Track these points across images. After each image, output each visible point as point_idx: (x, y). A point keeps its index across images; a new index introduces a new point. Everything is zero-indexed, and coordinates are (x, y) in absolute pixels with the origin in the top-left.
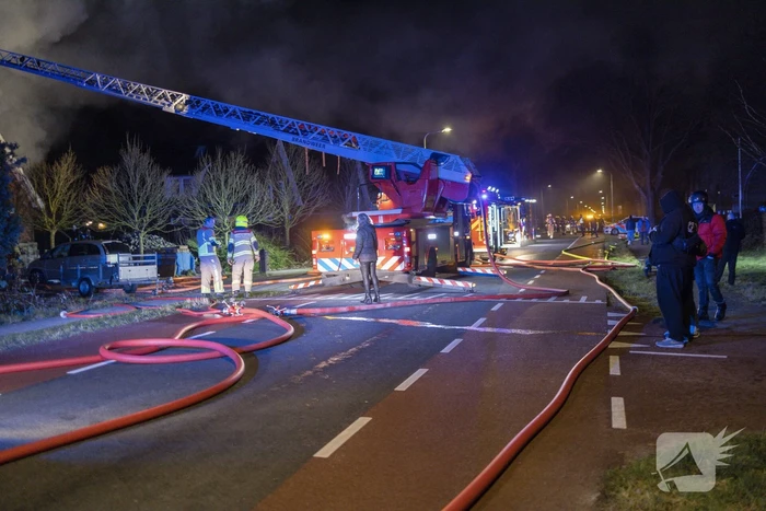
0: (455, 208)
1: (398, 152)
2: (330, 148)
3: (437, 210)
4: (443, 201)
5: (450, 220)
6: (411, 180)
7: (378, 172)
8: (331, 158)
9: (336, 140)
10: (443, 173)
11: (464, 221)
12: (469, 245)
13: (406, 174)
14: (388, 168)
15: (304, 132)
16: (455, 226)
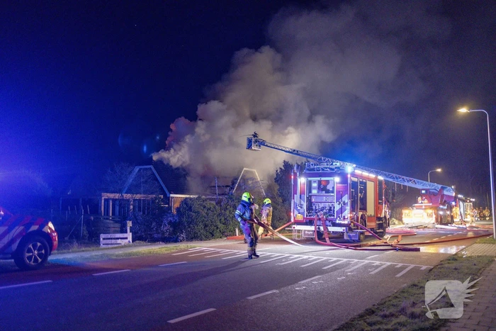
0: (448, 203)
1: (430, 185)
2: (406, 184)
3: (444, 205)
4: (445, 201)
5: (446, 207)
6: (435, 195)
7: (423, 192)
8: (405, 186)
9: (408, 181)
10: (445, 193)
11: (450, 208)
12: (452, 217)
13: (433, 192)
14: (426, 190)
15: (397, 178)
16: (447, 209)
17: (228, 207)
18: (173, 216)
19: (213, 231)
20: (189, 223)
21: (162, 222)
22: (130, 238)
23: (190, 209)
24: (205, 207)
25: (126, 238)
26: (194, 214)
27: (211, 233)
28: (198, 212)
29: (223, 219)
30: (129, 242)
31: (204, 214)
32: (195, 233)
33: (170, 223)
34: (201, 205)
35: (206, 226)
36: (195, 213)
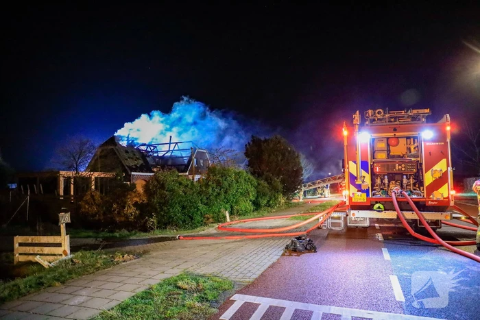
17: (210, 183)
18: (139, 195)
19: (193, 214)
20: (162, 205)
21: (125, 203)
22: (66, 246)
23: (162, 186)
24: (180, 184)
25: (59, 245)
26: (167, 193)
27: (190, 217)
28: (172, 191)
29: (205, 198)
30: (65, 252)
31: (181, 193)
32: (170, 217)
33: (136, 204)
34: (177, 181)
35: (183, 208)
36: (170, 191)
